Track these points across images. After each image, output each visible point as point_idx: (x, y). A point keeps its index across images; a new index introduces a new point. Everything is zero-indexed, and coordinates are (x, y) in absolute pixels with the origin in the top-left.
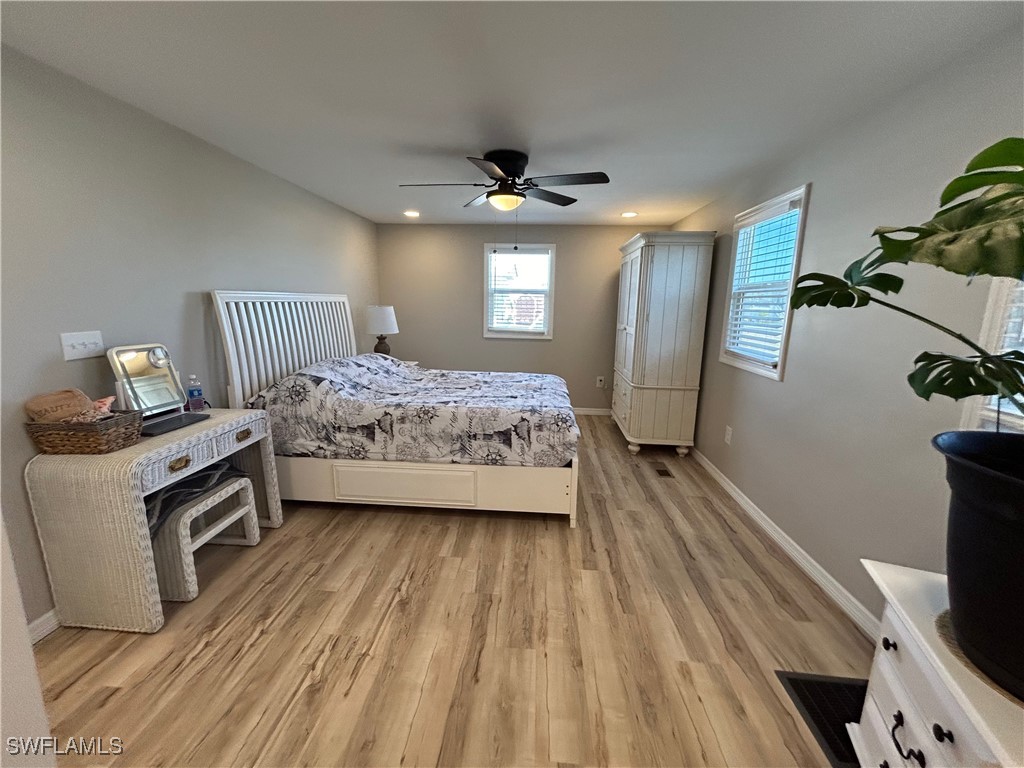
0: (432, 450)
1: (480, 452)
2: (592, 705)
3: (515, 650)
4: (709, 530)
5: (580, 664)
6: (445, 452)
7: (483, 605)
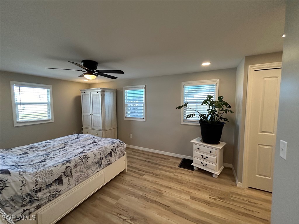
0: (90, 172)
1: (105, 163)
2: (179, 189)
3: (162, 196)
4: (144, 156)
5: (170, 187)
6: (94, 170)
7: (145, 198)
